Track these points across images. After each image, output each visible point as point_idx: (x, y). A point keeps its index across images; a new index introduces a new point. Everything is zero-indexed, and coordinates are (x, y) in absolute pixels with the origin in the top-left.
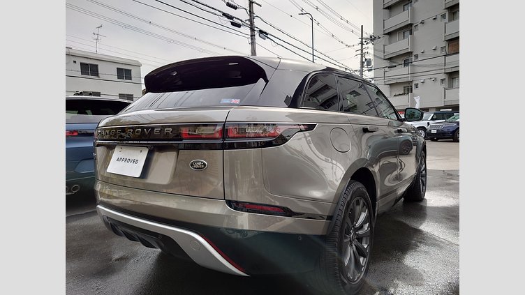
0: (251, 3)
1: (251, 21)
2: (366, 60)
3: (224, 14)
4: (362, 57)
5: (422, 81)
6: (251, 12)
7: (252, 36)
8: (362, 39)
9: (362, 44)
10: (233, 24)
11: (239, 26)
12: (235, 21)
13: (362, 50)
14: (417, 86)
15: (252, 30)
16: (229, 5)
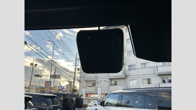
4: (76, 66)
5: (100, 81)
8: (76, 58)
9: (76, 61)
13: (76, 63)
14: (98, 83)
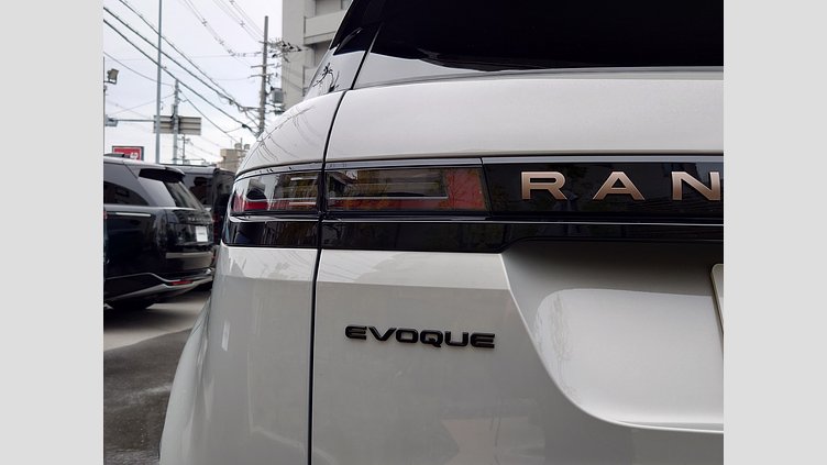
2: (272, 89)
8: (266, 44)
9: (265, 56)
13: (265, 68)
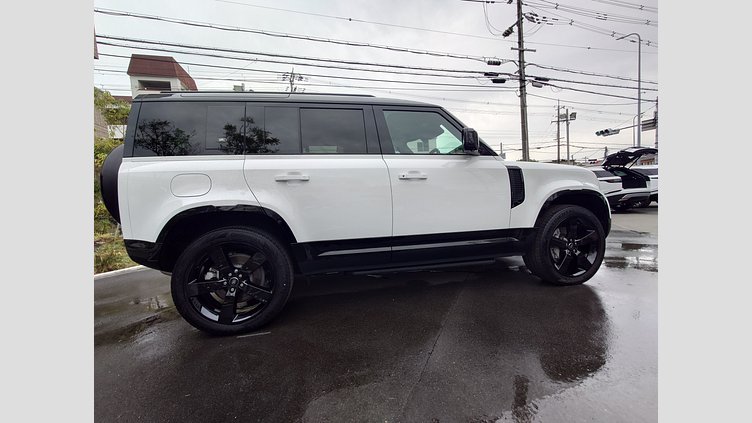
0: (521, 52)
1: (520, 72)
3: (486, 74)
6: (521, 62)
7: (522, 88)
10: (495, 81)
11: (503, 81)
12: (500, 77)
15: (522, 81)
16: (489, 63)
